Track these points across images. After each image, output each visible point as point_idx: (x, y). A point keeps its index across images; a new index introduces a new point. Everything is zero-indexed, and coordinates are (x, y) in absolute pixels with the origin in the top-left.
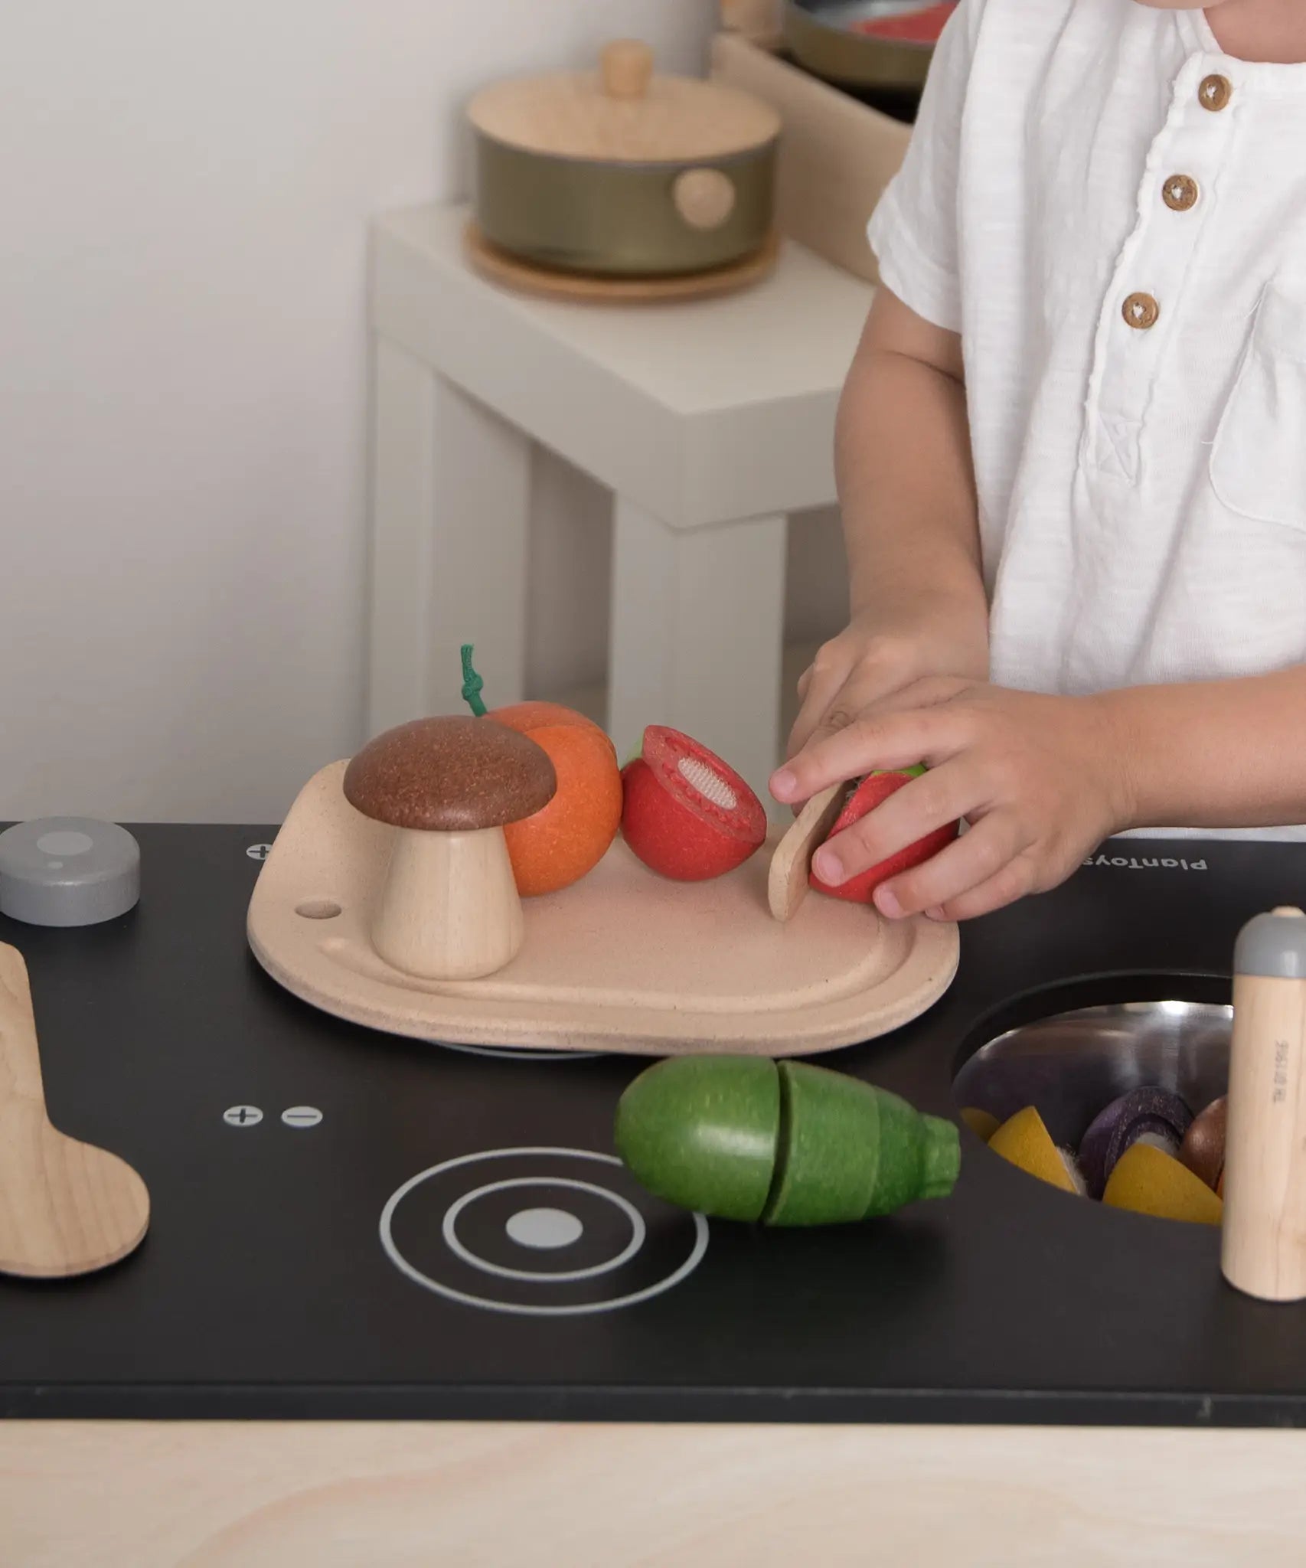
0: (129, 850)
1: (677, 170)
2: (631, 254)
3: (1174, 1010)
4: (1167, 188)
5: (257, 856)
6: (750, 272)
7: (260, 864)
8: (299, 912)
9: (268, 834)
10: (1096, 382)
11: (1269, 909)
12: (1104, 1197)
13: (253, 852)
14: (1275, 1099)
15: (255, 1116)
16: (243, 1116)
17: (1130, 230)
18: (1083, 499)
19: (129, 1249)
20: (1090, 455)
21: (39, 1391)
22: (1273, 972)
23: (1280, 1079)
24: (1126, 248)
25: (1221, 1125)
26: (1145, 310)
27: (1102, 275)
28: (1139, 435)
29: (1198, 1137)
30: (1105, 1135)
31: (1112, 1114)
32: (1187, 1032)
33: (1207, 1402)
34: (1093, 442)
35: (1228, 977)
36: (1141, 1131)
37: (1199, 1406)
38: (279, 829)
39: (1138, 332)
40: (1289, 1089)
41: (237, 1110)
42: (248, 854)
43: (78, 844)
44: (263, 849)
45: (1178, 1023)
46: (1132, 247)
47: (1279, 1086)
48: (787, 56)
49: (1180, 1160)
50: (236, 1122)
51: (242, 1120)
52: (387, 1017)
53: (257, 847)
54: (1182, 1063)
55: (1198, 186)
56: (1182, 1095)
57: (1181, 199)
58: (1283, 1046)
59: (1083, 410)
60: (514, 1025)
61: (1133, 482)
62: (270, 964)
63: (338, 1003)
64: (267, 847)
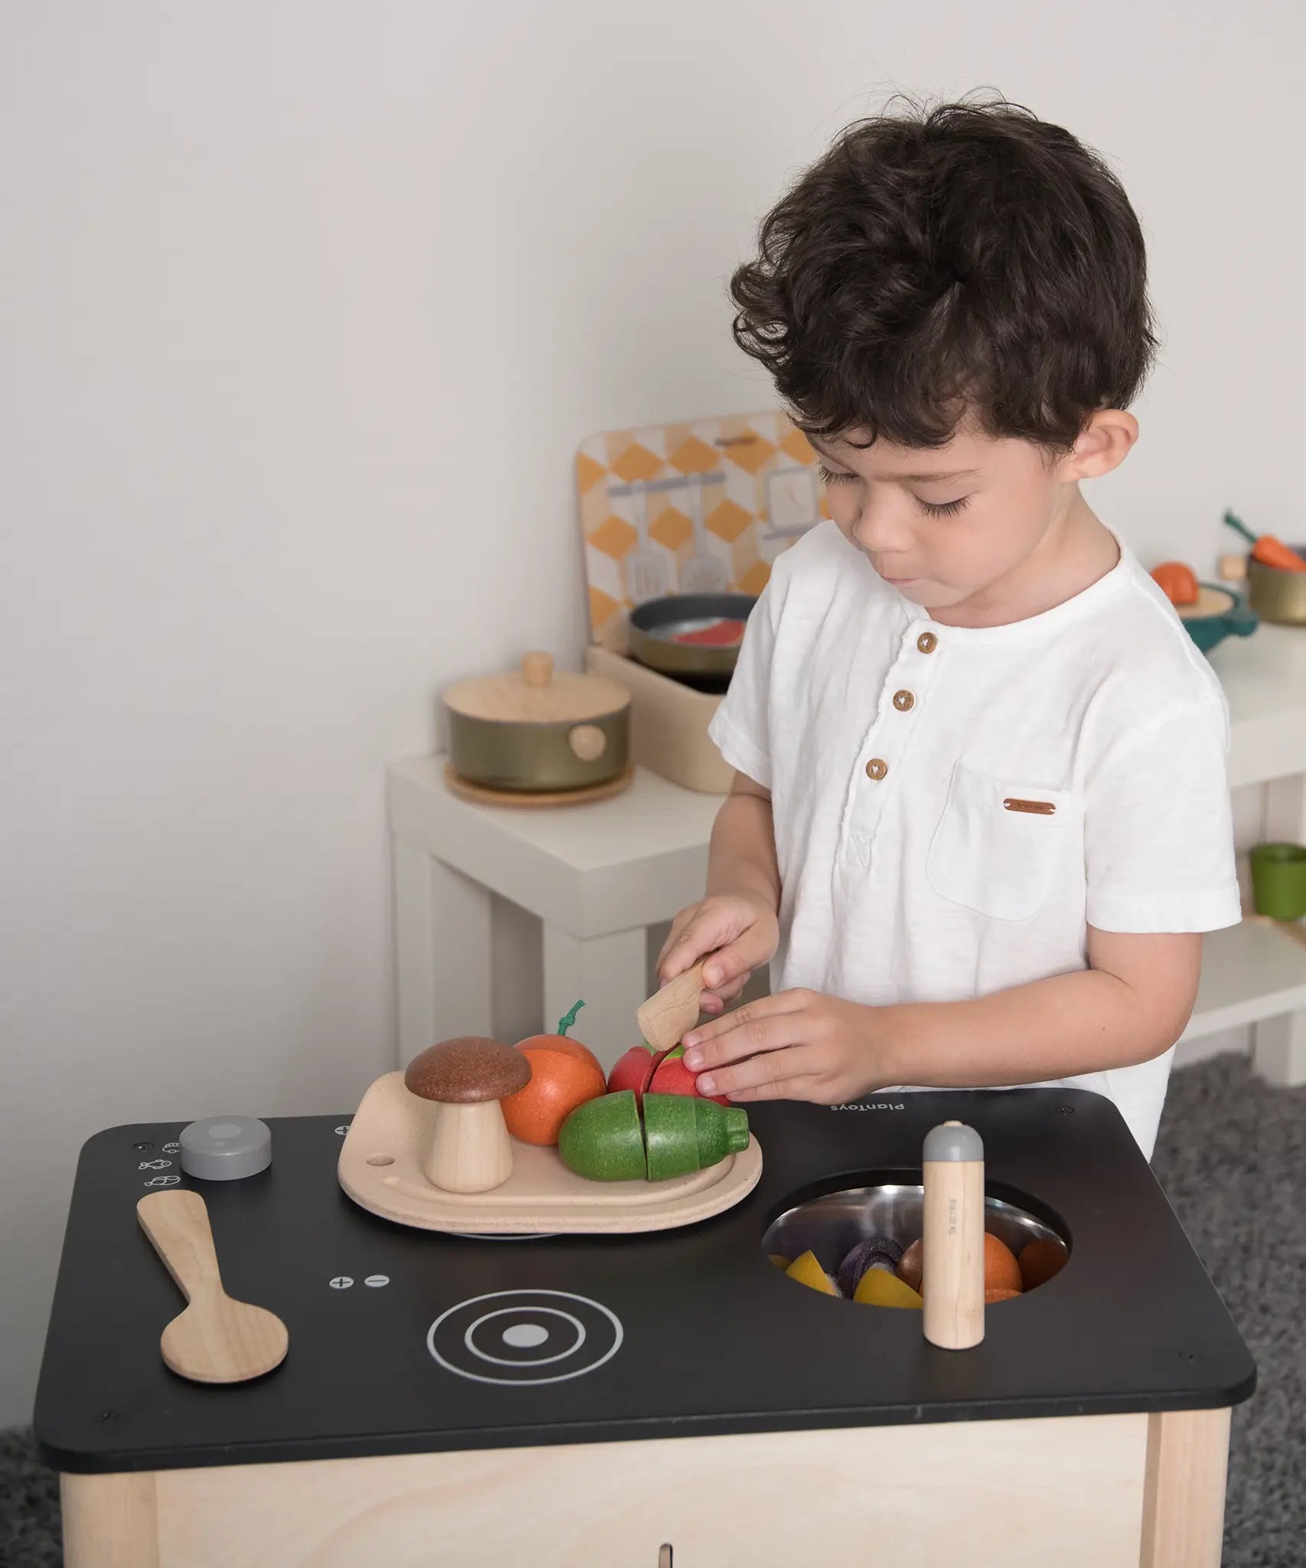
0: (265, 1133)
1: (573, 725)
2: (548, 776)
3: (890, 1191)
4: (896, 698)
5: (341, 1133)
6: (615, 787)
7: (343, 1138)
8: (368, 1163)
9: (348, 1120)
10: (848, 810)
11: (942, 1123)
12: (855, 1298)
13: (339, 1131)
14: (950, 1232)
15: (349, 1282)
16: (341, 1283)
17: (873, 723)
18: (837, 882)
19: (278, 1363)
20: (843, 854)
21: (227, 1448)
22: (945, 1158)
23: (953, 1220)
24: (871, 732)
25: (920, 1254)
26: (879, 768)
27: (856, 749)
28: (871, 842)
29: (907, 1262)
30: (853, 1266)
31: (856, 1251)
32: (898, 1204)
33: (919, 1409)
34: (845, 847)
35: (920, 1169)
36: (874, 1262)
37: (914, 1411)
38: (353, 1118)
39: (875, 781)
40: (958, 1226)
41: (337, 1280)
42: (337, 1132)
43: (232, 1131)
44: (345, 1128)
45: (891, 1198)
46: (874, 732)
47: (952, 1225)
48: (633, 658)
49: (897, 1276)
50: (337, 1286)
51: (341, 1285)
52: (425, 1220)
53: (341, 1128)
54: (896, 1219)
55: (915, 698)
56: (896, 1241)
57: (904, 704)
58: (954, 1201)
59: (840, 827)
60: (501, 1220)
61: (866, 870)
62: (353, 1194)
63: (395, 1214)
64: (347, 1127)
